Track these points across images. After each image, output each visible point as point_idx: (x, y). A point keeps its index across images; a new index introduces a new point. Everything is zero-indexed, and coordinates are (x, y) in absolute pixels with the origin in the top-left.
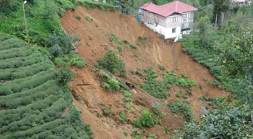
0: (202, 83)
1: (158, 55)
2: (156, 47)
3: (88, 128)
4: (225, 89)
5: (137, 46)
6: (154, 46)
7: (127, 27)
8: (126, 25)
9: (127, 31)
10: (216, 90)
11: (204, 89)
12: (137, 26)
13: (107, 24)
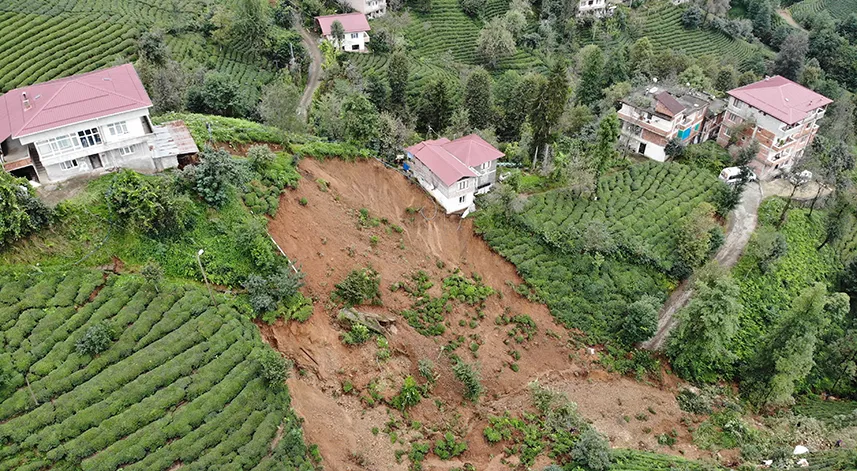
0: (503, 289)
1: (435, 240)
2: (433, 227)
3: (314, 452)
4: (537, 300)
5: (402, 227)
6: (430, 226)
7: (388, 190)
8: (386, 187)
9: (387, 198)
10: (523, 301)
11: (504, 298)
12: (404, 188)
13: (355, 186)
